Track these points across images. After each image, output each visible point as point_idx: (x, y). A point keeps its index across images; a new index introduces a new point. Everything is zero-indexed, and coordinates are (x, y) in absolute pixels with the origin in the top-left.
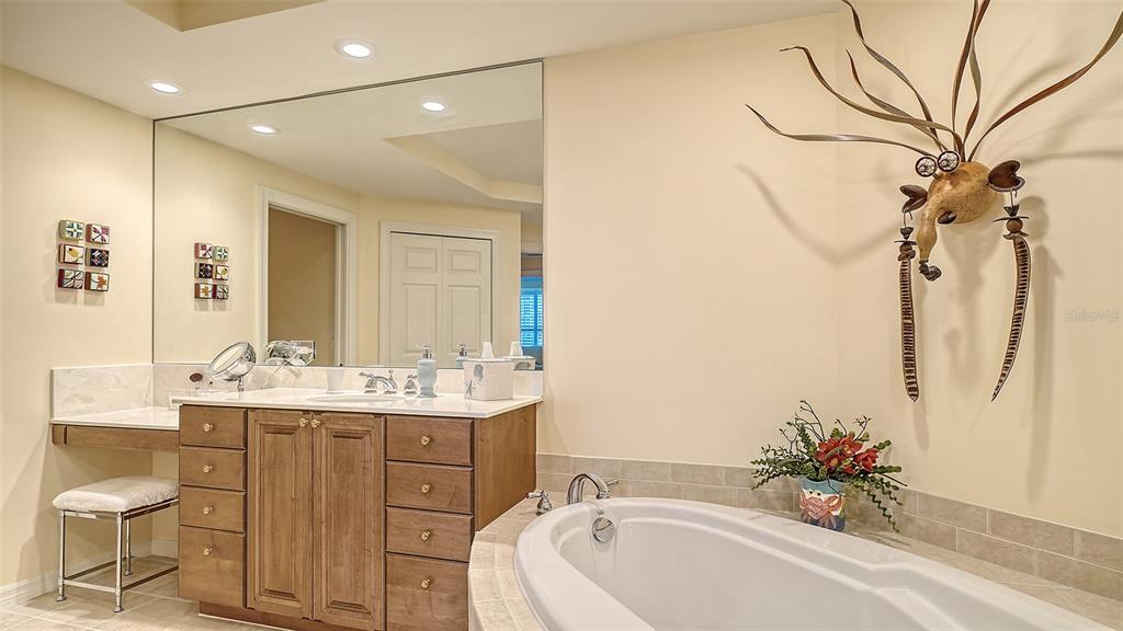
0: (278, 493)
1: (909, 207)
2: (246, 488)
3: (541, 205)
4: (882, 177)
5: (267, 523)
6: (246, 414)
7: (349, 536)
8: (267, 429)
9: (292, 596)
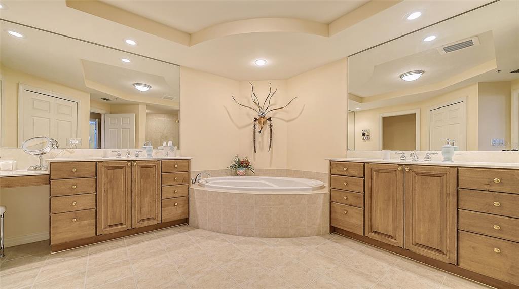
0: (115, 190)
1: (255, 121)
2: (97, 191)
3: (179, 110)
4: (248, 114)
5: (110, 202)
6: (96, 163)
7: (148, 198)
8: (108, 168)
9: (122, 224)
